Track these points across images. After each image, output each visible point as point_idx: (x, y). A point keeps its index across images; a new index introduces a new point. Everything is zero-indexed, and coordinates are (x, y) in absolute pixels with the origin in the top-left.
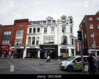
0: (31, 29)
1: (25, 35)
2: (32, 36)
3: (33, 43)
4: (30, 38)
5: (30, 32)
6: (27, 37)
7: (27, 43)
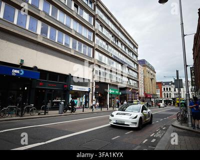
0: (164, 88)
1: (161, 92)
2: (166, 93)
3: (167, 97)
4: (165, 94)
5: (164, 90)
6: (163, 93)
7: (163, 97)
